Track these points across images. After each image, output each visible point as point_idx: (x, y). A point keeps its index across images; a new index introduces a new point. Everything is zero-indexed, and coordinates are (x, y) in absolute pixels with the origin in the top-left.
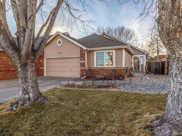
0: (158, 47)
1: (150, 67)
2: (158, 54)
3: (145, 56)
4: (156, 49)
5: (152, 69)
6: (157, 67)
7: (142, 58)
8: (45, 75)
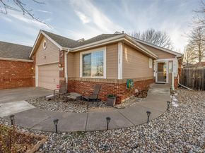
0: (200, 51)
1: (185, 77)
2: (200, 60)
3: (175, 61)
4: (197, 53)
5: (189, 81)
6: (199, 77)
7: (170, 64)
8: (37, 86)
